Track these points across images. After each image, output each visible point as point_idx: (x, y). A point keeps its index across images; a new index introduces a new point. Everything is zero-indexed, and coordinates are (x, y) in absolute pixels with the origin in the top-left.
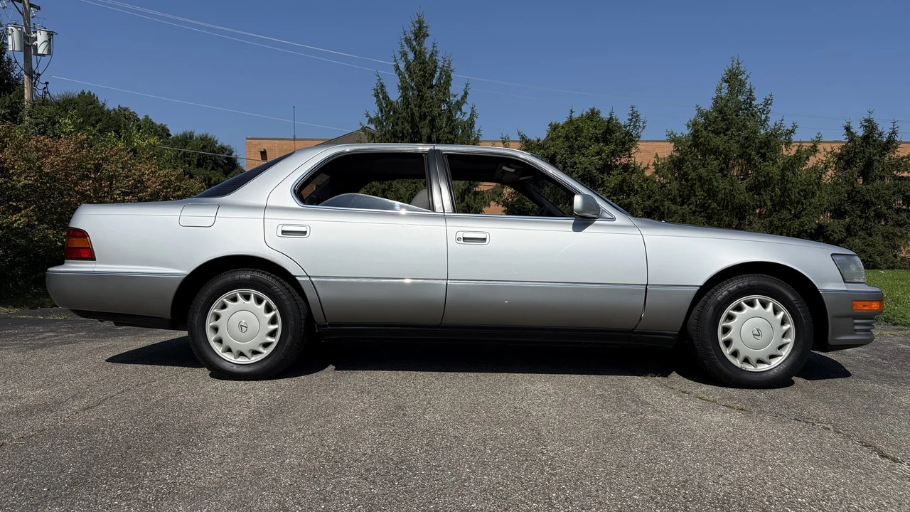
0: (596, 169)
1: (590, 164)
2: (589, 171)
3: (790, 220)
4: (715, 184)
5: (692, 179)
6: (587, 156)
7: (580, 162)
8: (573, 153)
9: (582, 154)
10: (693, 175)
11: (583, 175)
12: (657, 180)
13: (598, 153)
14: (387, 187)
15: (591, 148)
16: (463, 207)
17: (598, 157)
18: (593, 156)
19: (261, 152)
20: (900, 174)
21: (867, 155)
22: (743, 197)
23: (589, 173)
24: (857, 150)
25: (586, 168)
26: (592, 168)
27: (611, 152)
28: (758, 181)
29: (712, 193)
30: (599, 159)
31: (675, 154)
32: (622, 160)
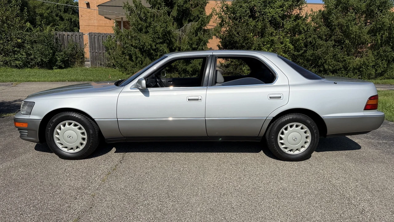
1: (275, 13)
3: (391, 51)
4: (351, 28)
5: (334, 25)
6: (274, 8)
7: (269, 12)
8: (265, 6)
9: (271, 7)
10: (336, 23)
11: (271, 20)
12: (313, 25)
13: (281, 7)
14: (148, 25)
15: (276, 3)
16: (197, 39)
17: (280, 9)
18: (277, 8)
19: (87, 3)
22: (366, 37)
23: (275, 19)
25: (273, 16)
26: (276, 16)
27: (289, 6)
28: (377, 27)
29: (346, 34)
30: (282, 11)
31: (323, 9)
32: (294, 12)
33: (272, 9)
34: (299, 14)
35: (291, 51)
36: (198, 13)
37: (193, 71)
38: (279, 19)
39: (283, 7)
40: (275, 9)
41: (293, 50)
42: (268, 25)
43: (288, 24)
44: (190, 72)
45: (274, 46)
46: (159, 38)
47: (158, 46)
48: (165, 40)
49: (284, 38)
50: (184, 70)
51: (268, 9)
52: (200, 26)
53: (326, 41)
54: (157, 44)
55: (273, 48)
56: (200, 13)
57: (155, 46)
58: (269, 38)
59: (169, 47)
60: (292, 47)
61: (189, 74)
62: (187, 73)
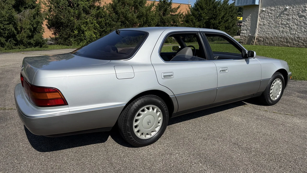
0: (88, 7)
1: (85, 5)
2: (85, 8)
4: (128, 15)
5: (119, 13)
7: (81, 4)
10: (120, 11)
12: (108, 13)
17: (88, 2)
18: (86, 2)
20: (172, 14)
21: (165, 7)
22: (136, 20)
23: (85, 9)
24: (162, 5)
25: (84, 6)
28: (140, 15)
29: (126, 18)
31: (112, 3)
32: (96, 4)
33: (82, 2)
34: (99, 6)
35: (99, 29)
36: (32, 3)
37: (36, 43)
38: (88, 9)
39: (89, 1)
40: (84, 2)
41: (99, 28)
42: (82, 12)
43: (94, 12)
44: (34, 44)
45: (88, 25)
46: (5, 21)
47: (5, 26)
48: (11, 22)
49: (93, 20)
50: (29, 42)
51: (80, 2)
52: (37, 12)
53: (117, 22)
54: (4, 25)
55: (88, 27)
56: (33, 2)
57: (3, 26)
58: (84, 21)
59: (14, 27)
60: (98, 26)
61: (33, 45)
62: (32, 45)
